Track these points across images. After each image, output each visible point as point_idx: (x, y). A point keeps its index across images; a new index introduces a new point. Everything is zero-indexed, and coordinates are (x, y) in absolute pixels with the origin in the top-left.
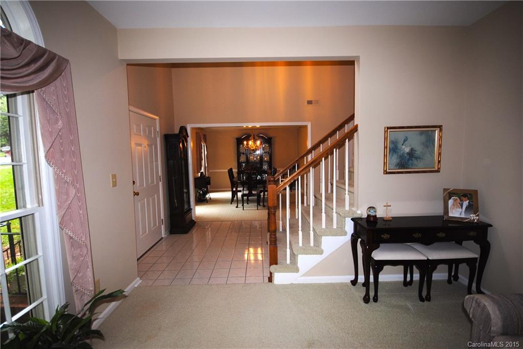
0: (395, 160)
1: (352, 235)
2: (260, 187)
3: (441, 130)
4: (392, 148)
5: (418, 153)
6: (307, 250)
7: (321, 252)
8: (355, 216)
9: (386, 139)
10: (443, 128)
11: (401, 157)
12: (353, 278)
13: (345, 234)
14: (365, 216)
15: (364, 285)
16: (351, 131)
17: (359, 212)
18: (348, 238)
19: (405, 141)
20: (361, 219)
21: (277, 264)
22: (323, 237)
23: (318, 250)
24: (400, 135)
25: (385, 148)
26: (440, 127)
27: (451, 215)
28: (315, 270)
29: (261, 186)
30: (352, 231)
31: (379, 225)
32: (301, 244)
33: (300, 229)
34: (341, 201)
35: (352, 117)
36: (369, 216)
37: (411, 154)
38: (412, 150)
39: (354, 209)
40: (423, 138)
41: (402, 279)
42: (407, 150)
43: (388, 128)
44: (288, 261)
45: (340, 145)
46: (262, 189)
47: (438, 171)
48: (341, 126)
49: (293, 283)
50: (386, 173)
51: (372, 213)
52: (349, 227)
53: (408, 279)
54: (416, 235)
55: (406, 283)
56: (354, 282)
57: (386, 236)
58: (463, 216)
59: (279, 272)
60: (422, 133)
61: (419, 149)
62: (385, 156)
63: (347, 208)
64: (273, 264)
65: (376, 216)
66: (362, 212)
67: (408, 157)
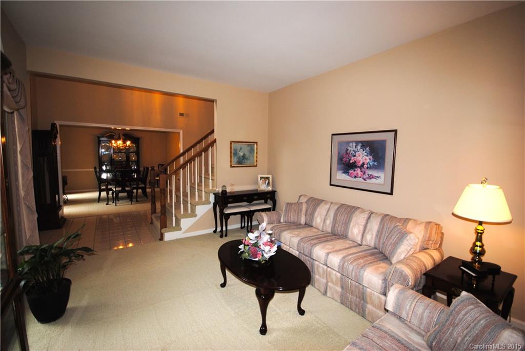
0: (236, 159)
1: (214, 204)
2: (134, 185)
3: (257, 145)
4: (234, 153)
5: (247, 156)
6: (186, 215)
7: (195, 216)
8: (215, 192)
9: (231, 148)
10: (258, 143)
11: (239, 158)
12: (214, 229)
13: (210, 203)
14: (220, 191)
15: (220, 232)
16: (213, 142)
17: (217, 190)
18: (211, 205)
19: (241, 149)
20: (218, 193)
21: (166, 227)
22: (197, 206)
23: (193, 214)
24: (238, 146)
25: (231, 152)
26: (256, 143)
27: (261, 188)
28: (192, 228)
29: (135, 183)
30: (213, 201)
31: (228, 195)
32: (182, 213)
33: (182, 203)
34: (207, 185)
35: (213, 132)
36: (222, 191)
37: (244, 157)
38: (244, 154)
39: (215, 189)
40: (249, 148)
41: (240, 226)
42: (242, 154)
43: (232, 142)
44: (174, 225)
45: (206, 150)
46: (135, 186)
47: (256, 166)
48: (206, 137)
49: (178, 238)
50: (231, 167)
51: (224, 189)
52: (212, 199)
53: (243, 226)
54: (245, 198)
55: (242, 228)
56: (215, 232)
57: (230, 200)
58: (266, 188)
59: (168, 232)
60: (248, 145)
61: (247, 154)
62: (231, 157)
63: (211, 188)
64: (163, 228)
65: (226, 191)
66: (219, 190)
67: (242, 158)
